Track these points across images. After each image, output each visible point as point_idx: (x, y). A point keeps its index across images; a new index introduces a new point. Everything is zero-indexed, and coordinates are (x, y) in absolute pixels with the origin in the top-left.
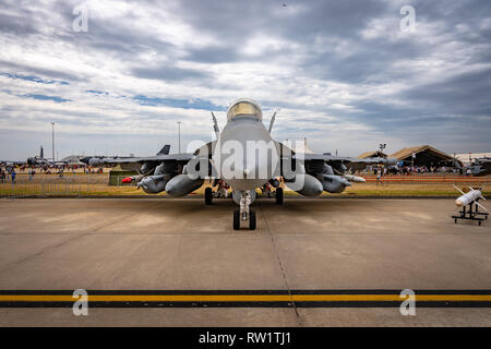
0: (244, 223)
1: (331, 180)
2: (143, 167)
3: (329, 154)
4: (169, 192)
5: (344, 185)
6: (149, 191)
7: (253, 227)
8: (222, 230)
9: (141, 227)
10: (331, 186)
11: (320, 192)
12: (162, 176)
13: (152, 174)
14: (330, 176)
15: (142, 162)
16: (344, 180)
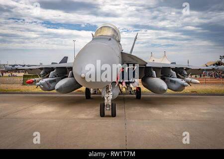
0: (107, 112)
1: (174, 82)
2: (42, 73)
3: (175, 63)
4: (57, 90)
5: (183, 86)
6: (44, 89)
7: (114, 115)
8: (92, 117)
9: (36, 114)
10: (174, 86)
11: (165, 90)
12: (55, 78)
13: (48, 77)
14: (174, 79)
15: (41, 69)
16: (183, 82)
